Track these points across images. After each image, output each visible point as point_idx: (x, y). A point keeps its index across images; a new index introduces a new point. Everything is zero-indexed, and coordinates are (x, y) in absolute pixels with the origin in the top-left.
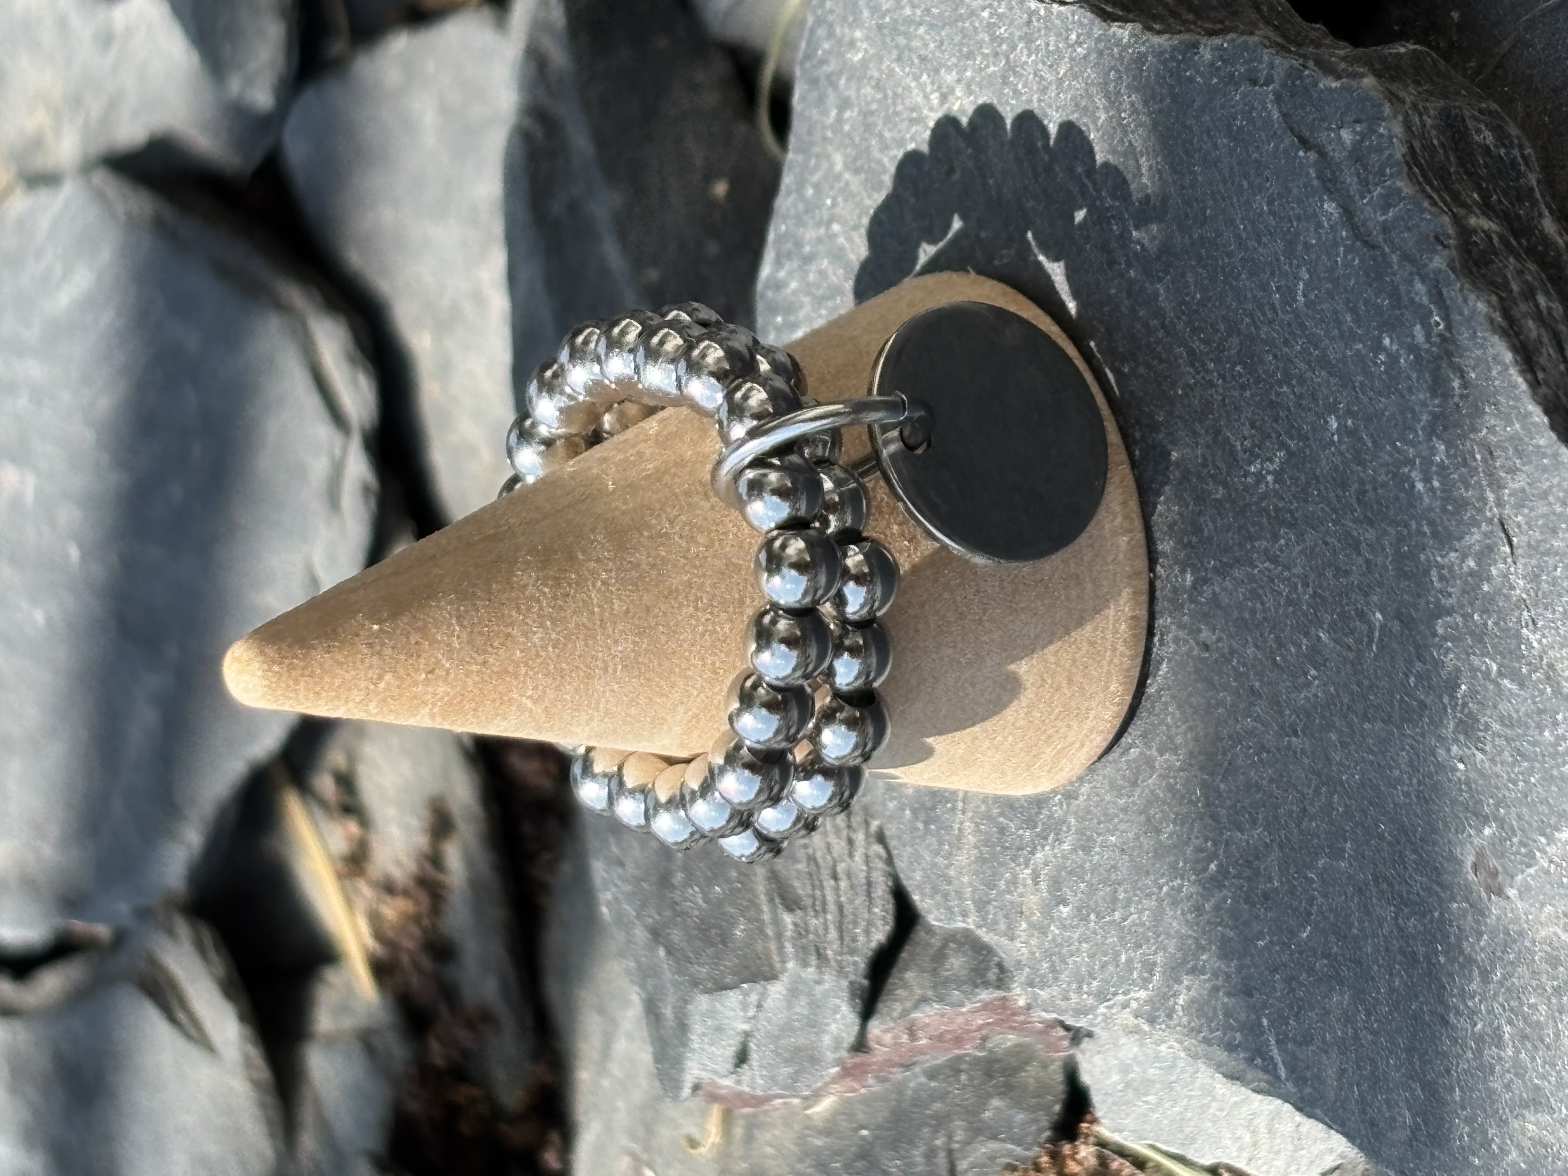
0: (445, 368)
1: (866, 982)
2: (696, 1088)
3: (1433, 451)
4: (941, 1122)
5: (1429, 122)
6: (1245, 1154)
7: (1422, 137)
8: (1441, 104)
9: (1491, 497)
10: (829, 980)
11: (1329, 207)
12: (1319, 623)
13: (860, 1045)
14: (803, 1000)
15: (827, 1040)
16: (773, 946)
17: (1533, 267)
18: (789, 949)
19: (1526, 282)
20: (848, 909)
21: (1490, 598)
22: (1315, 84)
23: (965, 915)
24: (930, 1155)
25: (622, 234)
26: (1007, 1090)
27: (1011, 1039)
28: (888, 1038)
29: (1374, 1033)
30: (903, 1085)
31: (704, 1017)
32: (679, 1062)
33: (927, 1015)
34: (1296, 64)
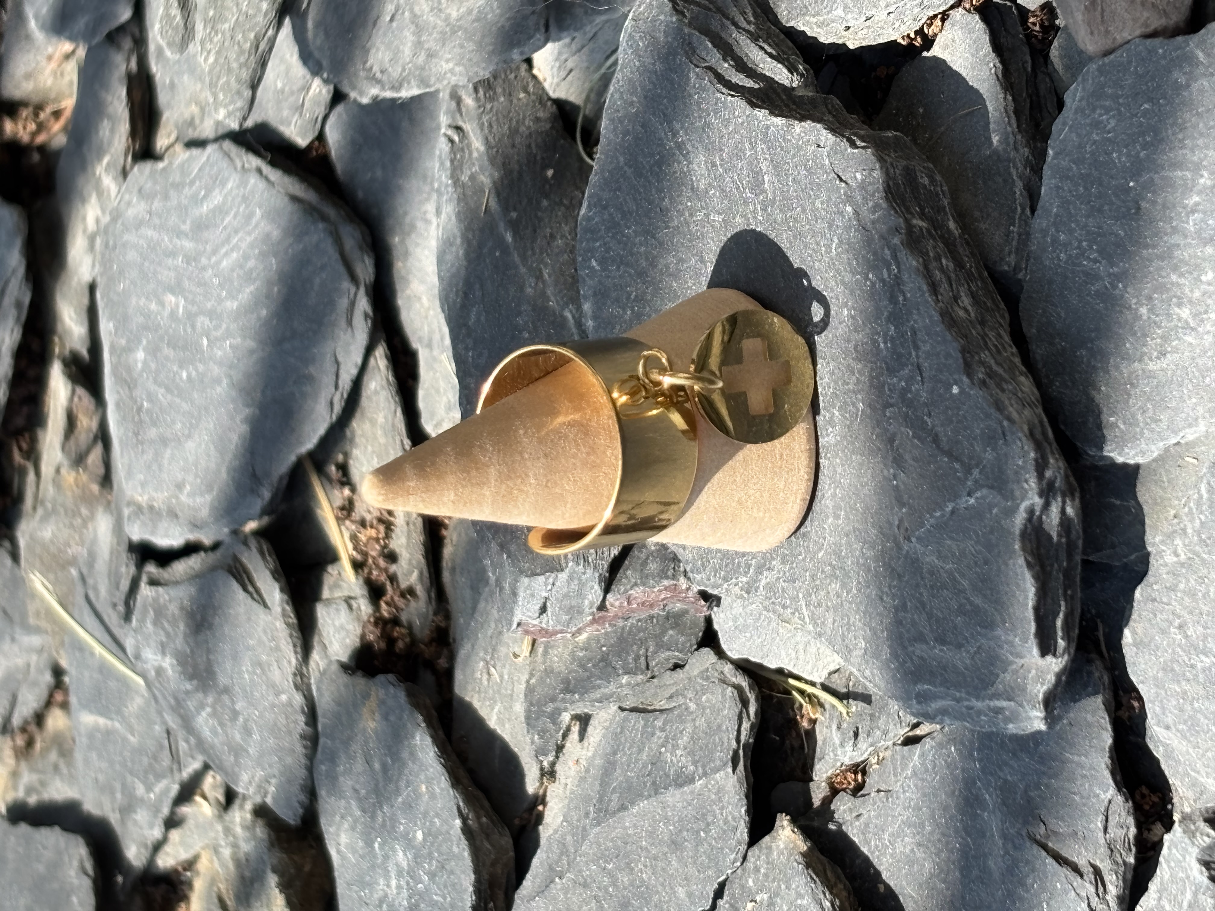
1: (607, 574)
2: (519, 624)
3: (888, 329)
4: (643, 642)
5: (898, 172)
6: (792, 663)
7: (894, 179)
8: (905, 163)
9: (914, 353)
10: (589, 572)
11: (849, 209)
12: (834, 408)
13: (603, 606)
14: (576, 582)
15: (586, 602)
17: (941, 245)
18: (570, 556)
19: (937, 253)
21: (911, 401)
22: (846, 150)
24: (637, 659)
27: (679, 606)
28: (617, 604)
30: (623, 628)
31: (527, 588)
32: (511, 612)
33: (637, 592)
34: (838, 139)
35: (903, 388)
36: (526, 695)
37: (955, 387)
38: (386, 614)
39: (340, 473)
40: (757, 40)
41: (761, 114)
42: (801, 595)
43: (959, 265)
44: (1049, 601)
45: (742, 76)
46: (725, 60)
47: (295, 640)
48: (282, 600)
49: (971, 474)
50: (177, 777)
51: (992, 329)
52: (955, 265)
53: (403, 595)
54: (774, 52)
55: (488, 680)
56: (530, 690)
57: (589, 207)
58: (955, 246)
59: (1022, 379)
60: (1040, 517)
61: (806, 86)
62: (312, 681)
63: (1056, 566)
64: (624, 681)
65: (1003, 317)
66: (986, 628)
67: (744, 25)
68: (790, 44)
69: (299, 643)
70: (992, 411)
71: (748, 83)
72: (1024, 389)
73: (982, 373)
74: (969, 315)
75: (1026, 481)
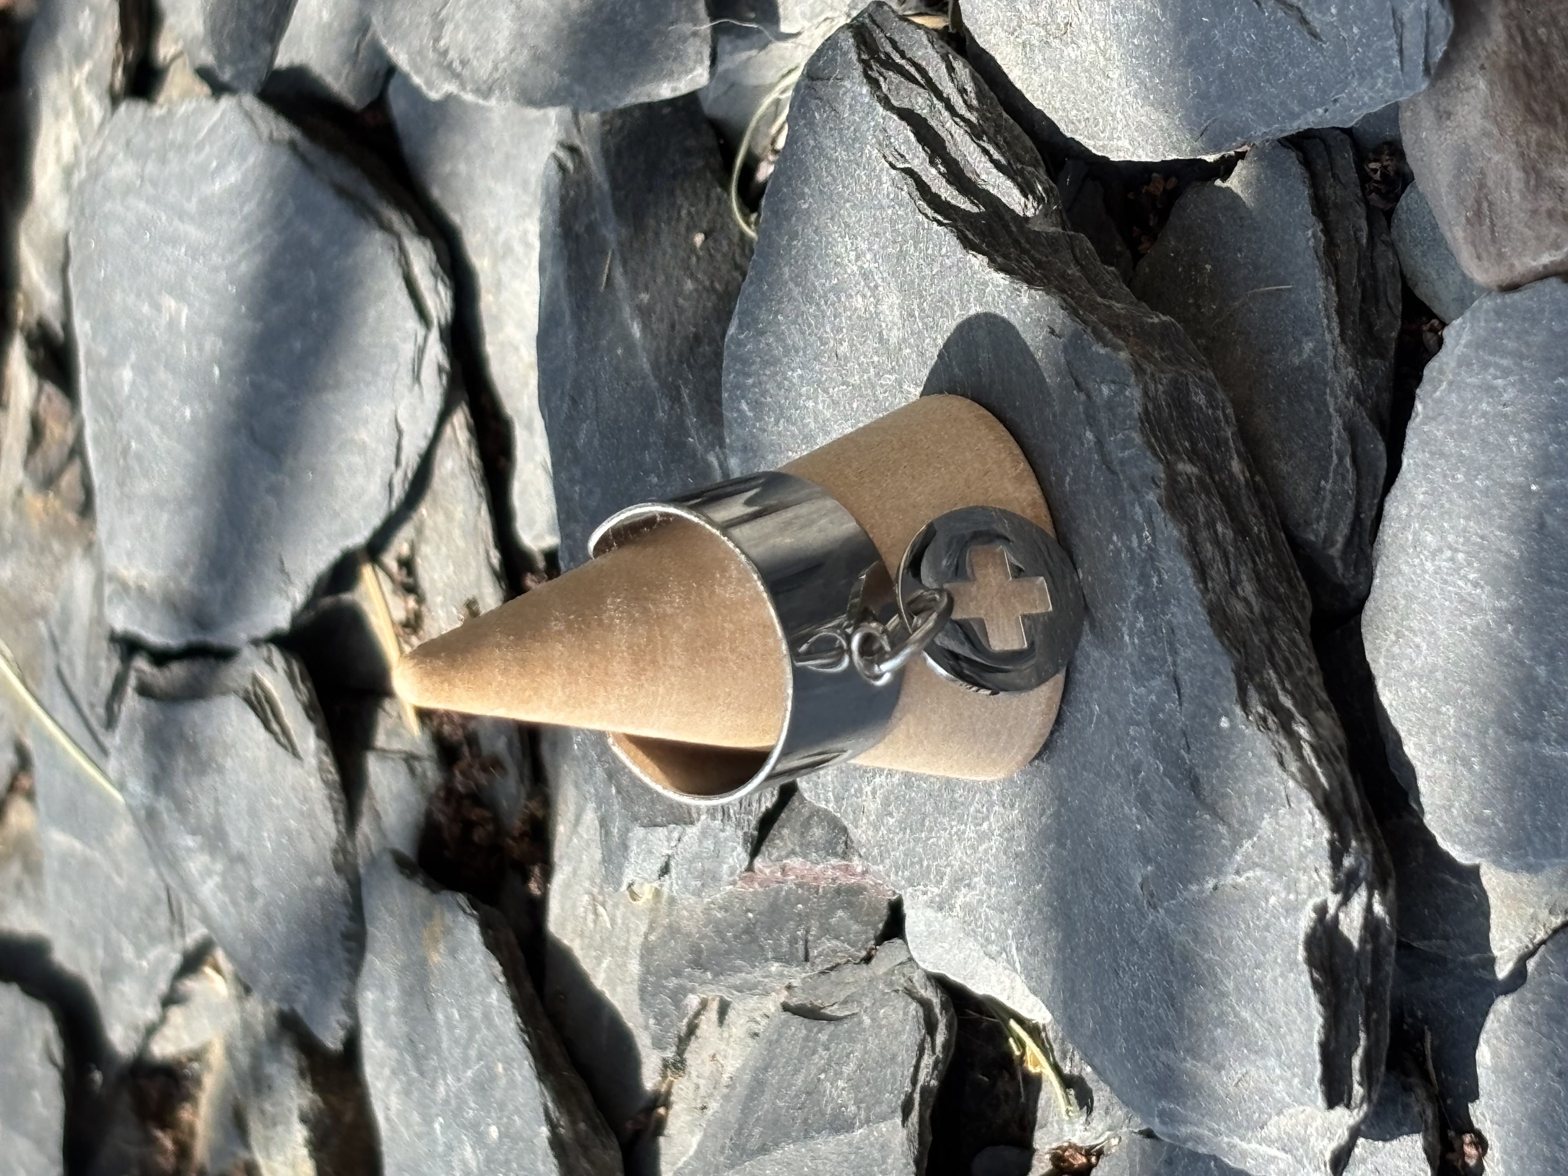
0: (498, 285)
1: (755, 833)
2: (631, 886)
4: (803, 919)
5: (1161, 387)
7: (1154, 400)
8: (1173, 373)
9: (1170, 659)
10: (730, 829)
11: (1089, 435)
13: (750, 868)
14: (711, 840)
15: (725, 868)
17: (1217, 501)
19: (1211, 514)
22: (1090, 346)
23: (828, 801)
24: (793, 941)
26: (848, 907)
28: (767, 870)
30: (778, 892)
31: (640, 842)
32: (620, 867)
33: (795, 862)
34: (1080, 327)
35: (1153, 704)
36: (642, 957)
37: (1224, 719)
38: (460, 788)
39: (404, 572)
40: (980, 138)
41: (978, 261)
42: (1010, 932)
43: (1242, 530)
44: (1344, 1030)
45: (956, 193)
46: (932, 163)
47: (336, 804)
48: (318, 748)
49: (1241, 846)
50: (179, 944)
51: (1284, 630)
52: (1236, 532)
53: (484, 769)
54: (1003, 161)
55: (595, 922)
56: (647, 951)
57: (740, 327)
58: (1239, 501)
59: (1321, 715)
60: (1336, 918)
61: (1046, 215)
62: (360, 861)
63: (1356, 982)
64: (773, 969)
65: (1302, 607)
66: (1256, 1053)
67: (962, 110)
68: (1029, 143)
69: (341, 807)
70: (1274, 763)
71: (964, 203)
72: (1320, 730)
73: (1264, 705)
74: (1252, 611)
75: (1316, 870)
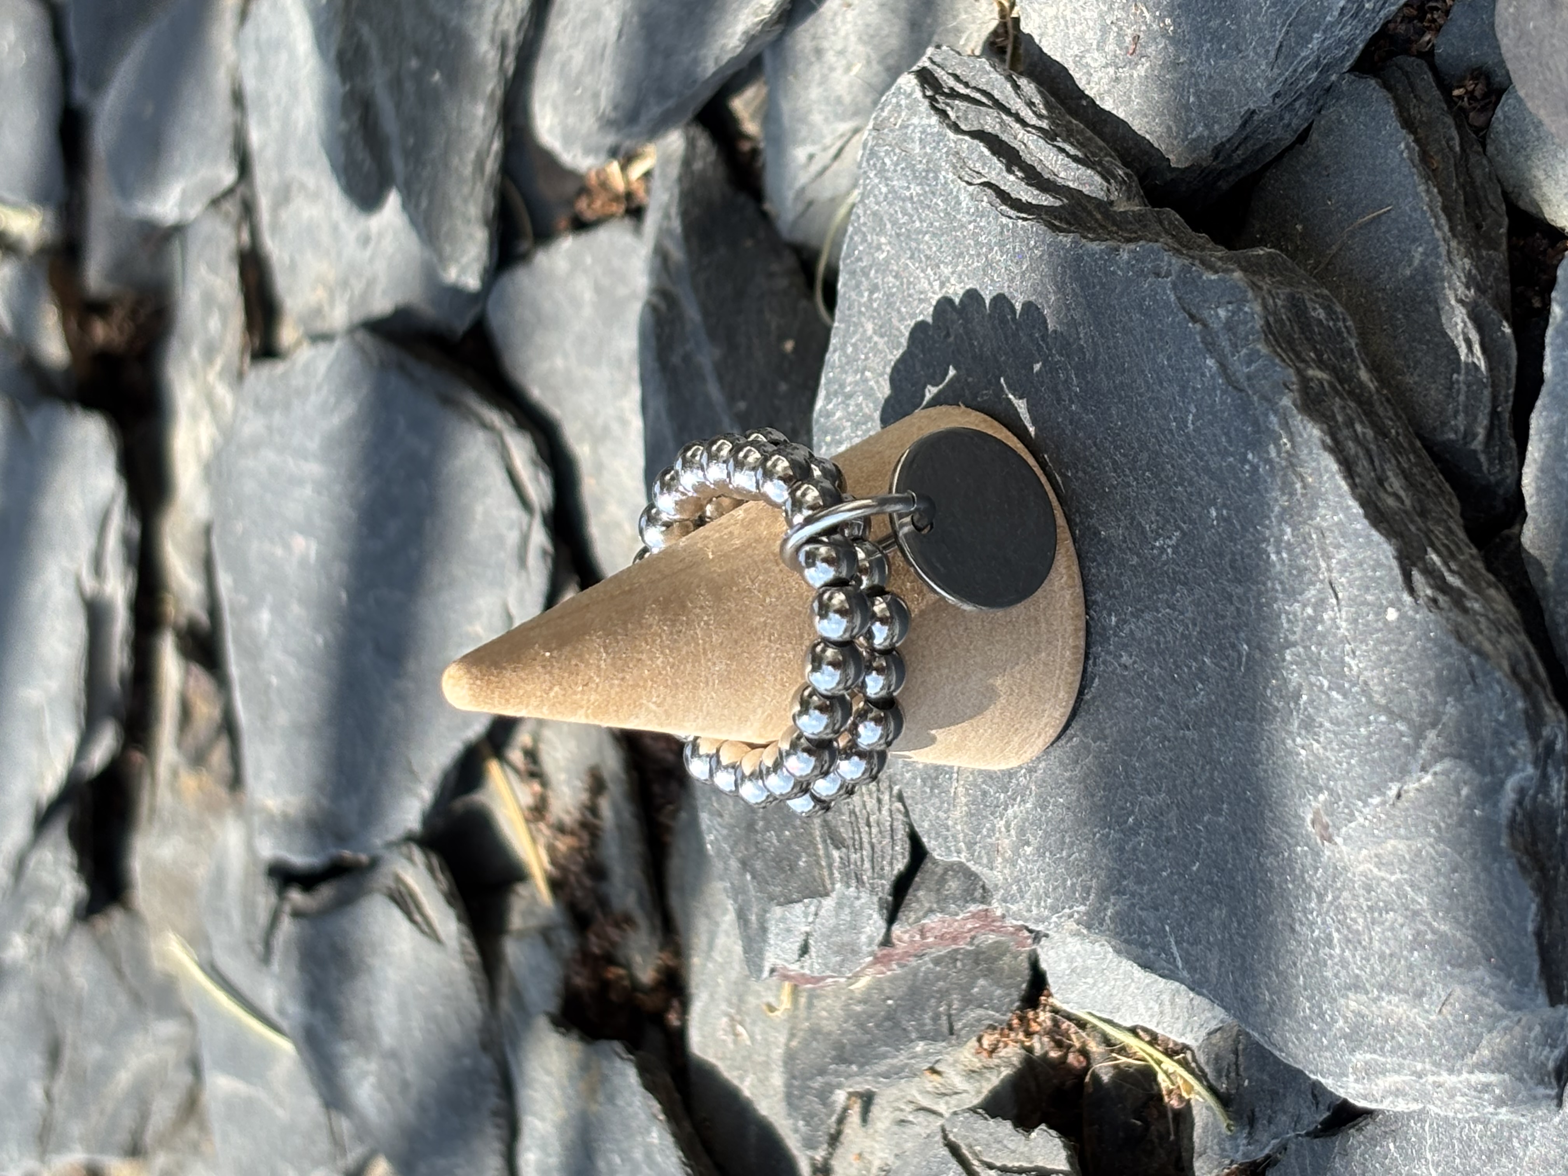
0: (599, 467)
1: (890, 898)
2: (772, 971)
3: (1282, 533)
4: (944, 994)
5: (1279, 303)
6: (1155, 1020)
7: (1275, 313)
8: (1288, 290)
9: (1323, 565)
10: (865, 897)
11: (1210, 362)
12: (1204, 652)
13: (887, 942)
14: (847, 910)
15: (863, 938)
16: (826, 873)
17: (1353, 405)
18: (837, 874)
19: (1348, 415)
20: (878, 848)
21: (1323, 636)
22: (1200, 277)
23: (959, 852)
24: (936, 1018)
25: (720, 378)
26: (989, 973)
27: (992, 938)
28: (906, 937)
29: (1244, 937)
30: (916, 969)
31: (778, 922)
32: (760, 954)
33: (933, 921)
34: (1187, 262)
35: (1309, 617)
36: (785, 1066)
37: (1390, 611)
38: (596, 950)
39: (529, 760)
40: (1054, 140)
41: (1069, 240)
42: (1167, 928)
43: (1381, 432)
45: (1037, 192)
46: (1010, 171)
47: (479, 984)
48: (460, 932)
49: (1425, 738)
51: (1438, 522)
52: (1376, 433)
53: (617, 926)
54: (1080, 155)
55: (735, 1042)
56: (790, 1057)
57: (828, 397)
58: (1371, 405)
59: (1492, 592)
60: (1536, 797)
61: (1129, 198)
64: (919, 1049)
65: (1451, 504)
67: (1032, 120)
68: (1101, 142)
70: (1452, 642)
71: (1046, 200)
72: (1496, 606)
73: (1432, 587)
74: (1402, 502)
75: (1513, 744)
